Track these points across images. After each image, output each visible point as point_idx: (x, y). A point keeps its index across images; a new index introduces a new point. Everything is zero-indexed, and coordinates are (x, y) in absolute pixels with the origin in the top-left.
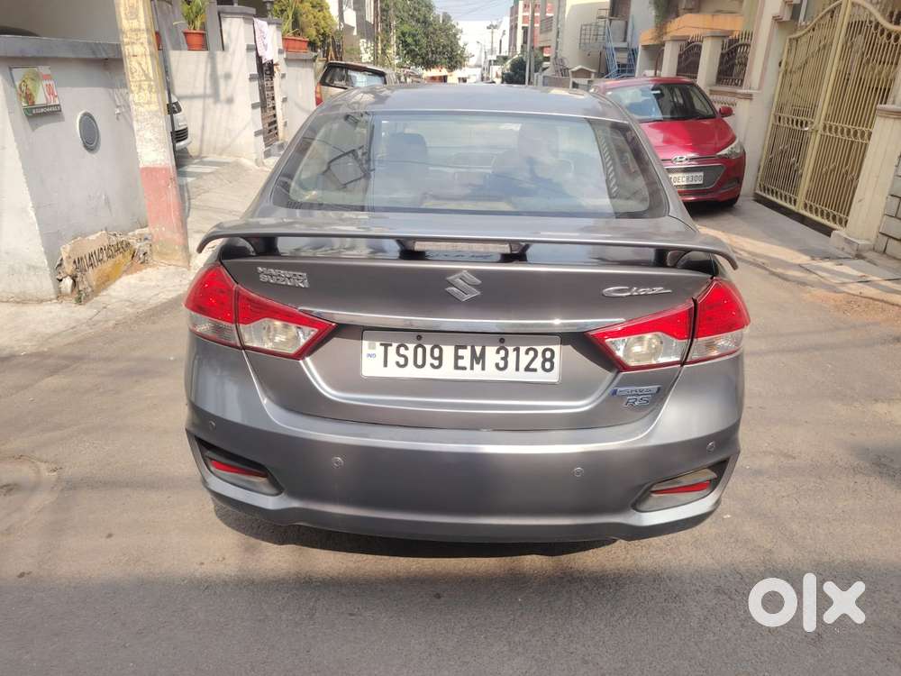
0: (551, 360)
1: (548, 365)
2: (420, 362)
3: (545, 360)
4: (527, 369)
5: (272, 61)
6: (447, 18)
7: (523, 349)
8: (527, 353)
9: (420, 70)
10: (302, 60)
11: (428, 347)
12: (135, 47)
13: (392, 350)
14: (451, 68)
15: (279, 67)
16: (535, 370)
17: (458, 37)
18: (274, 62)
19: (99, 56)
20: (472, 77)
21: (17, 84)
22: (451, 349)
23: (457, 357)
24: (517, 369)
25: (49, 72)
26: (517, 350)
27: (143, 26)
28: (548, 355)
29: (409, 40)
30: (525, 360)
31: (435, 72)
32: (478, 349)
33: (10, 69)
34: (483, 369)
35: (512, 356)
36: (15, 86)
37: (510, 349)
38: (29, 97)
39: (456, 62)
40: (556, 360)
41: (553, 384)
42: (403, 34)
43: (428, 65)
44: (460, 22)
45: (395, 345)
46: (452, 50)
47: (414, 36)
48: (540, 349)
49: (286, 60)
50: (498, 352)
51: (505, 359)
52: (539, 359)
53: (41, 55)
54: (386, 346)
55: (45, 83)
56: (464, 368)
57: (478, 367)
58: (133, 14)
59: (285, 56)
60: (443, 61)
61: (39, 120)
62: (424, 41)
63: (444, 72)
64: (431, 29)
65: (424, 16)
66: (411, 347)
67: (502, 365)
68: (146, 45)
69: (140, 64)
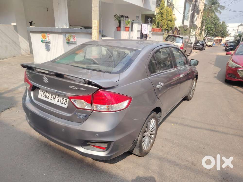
0: (66, 102)
1: (65, 103)
2: (46, 97)
3: (65, 102)
4: (62, 103)
5: (147, 34)
6: (224, 23)
7: (62, 98)
8: (62, 99)
9: (212, 38)
10: (159, 34)
11: (48, 94)
12: (94, 30)
13: (43, 93)
14: (223, 37)
15: (149, 36)
16: (63, 104)
17: (227, 28)
18: (148, 34)
19: (88, 32)
20: (230, 40)
21: (66, 37)
22: (51, 95)
23: (51, 97)
24: (60, 103)
25: (75, 35)
26: (61, 98)
27: (96, 26)
28: (66, 101)
29: (209, 29)
30: (62, 101)
31: (217, 38)
32: (55, 96)
33: (66, 34)
34: (55, 101)
35: (60, 99)
36: (66, 38)
37: (60, 97)
38: (69, 40)
39: (224, 36)
40: (67, 102)
41: (65, 108)
42: (208, 27)
43: (216, 36)
44: (228, 24)
45: (43, 92)
46: (223, 32)
47: (211, 28)
48: (65, 99)
49: (152, 34)
50: (58, 98)
51: (59, 100)
52: (64, 101)
53: (73, 32)
54: (42, 92)
55: (73, 37)
56: (52, 100)
57: (54, 100)
58: (95, 23)
59: (152, 33)
60: (220, 35)
61: (70, 44)
62: (214, 30)
63: (220, 38)
64: (217, 26)
65: (216, 22)
66: (45, 93)
67: (58, 101)
68: (96, 30)
69: (95, 34)
